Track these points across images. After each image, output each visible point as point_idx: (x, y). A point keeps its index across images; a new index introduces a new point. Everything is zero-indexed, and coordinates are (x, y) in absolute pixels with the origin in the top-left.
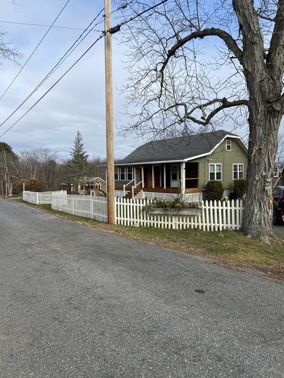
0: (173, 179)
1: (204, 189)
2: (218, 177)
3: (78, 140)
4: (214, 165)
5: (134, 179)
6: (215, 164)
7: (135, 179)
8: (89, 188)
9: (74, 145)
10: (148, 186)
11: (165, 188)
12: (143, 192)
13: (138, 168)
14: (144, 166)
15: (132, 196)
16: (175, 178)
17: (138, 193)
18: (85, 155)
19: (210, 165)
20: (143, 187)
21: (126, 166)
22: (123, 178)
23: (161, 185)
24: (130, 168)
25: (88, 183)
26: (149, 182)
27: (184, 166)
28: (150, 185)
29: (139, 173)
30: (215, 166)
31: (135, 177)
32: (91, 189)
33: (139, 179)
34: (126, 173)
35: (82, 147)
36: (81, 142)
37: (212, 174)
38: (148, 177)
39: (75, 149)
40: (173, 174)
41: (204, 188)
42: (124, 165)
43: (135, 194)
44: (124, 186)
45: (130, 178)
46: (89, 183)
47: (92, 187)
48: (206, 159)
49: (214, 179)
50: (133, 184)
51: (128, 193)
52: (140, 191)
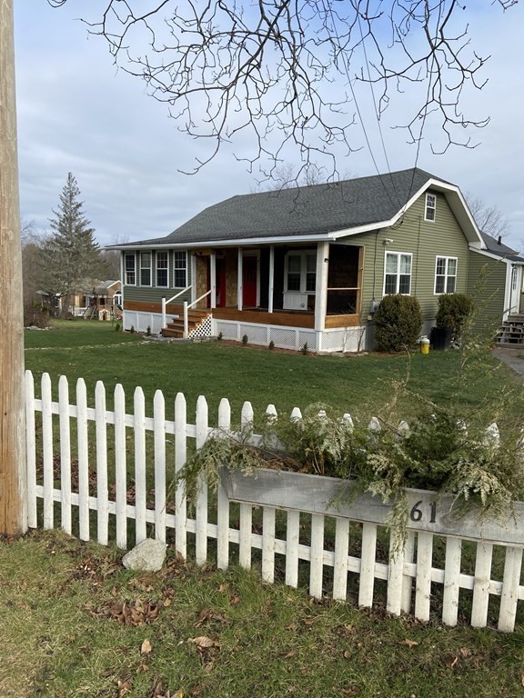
0: (289, 288)
1: (370, 318)
2: (404, 288)
3: (70, 194)
4: (396, 256)
5: (192, 285)
6: (399, 254)
7: (193, 287)
8: (95, 303)
9: (61, 203)
10: (227, 305)
11: (271, 311)
12: (213, 320)
13: (201, 256)
14: (217, 250)
15: (183, 328)
16: (294, 286)
17: (199, 322)
18: (85, 229)
19: (388, 255)
20: (213, 305)
21: (171, 251)
22: (162, 281)
23: (258, 303)
24: (180, 255)
25: (94, 293)
26: (228, 294)
27: (325, 253)
28: (231, 302)
29: (205, 269)
30: (399, 258)
31: (193, 281)
32: (99, 306)
33: (204, 286)
34: (171, 270)
35: (79, 210)
36: (77, 199)
37: (391, 279)
38: (227, 282)
39: (62, 213)
40: (289, 275)
41: (372, 314)
42: (165, 249)
43: (192, 324)
44: (165, 302)
45: (181, 282)
46: (97, 291)
47: (103, 301)
48: (381, 237)
49: (394, 291)
50: (187, 297)
51: (175, 320)
52: (205, 317)
